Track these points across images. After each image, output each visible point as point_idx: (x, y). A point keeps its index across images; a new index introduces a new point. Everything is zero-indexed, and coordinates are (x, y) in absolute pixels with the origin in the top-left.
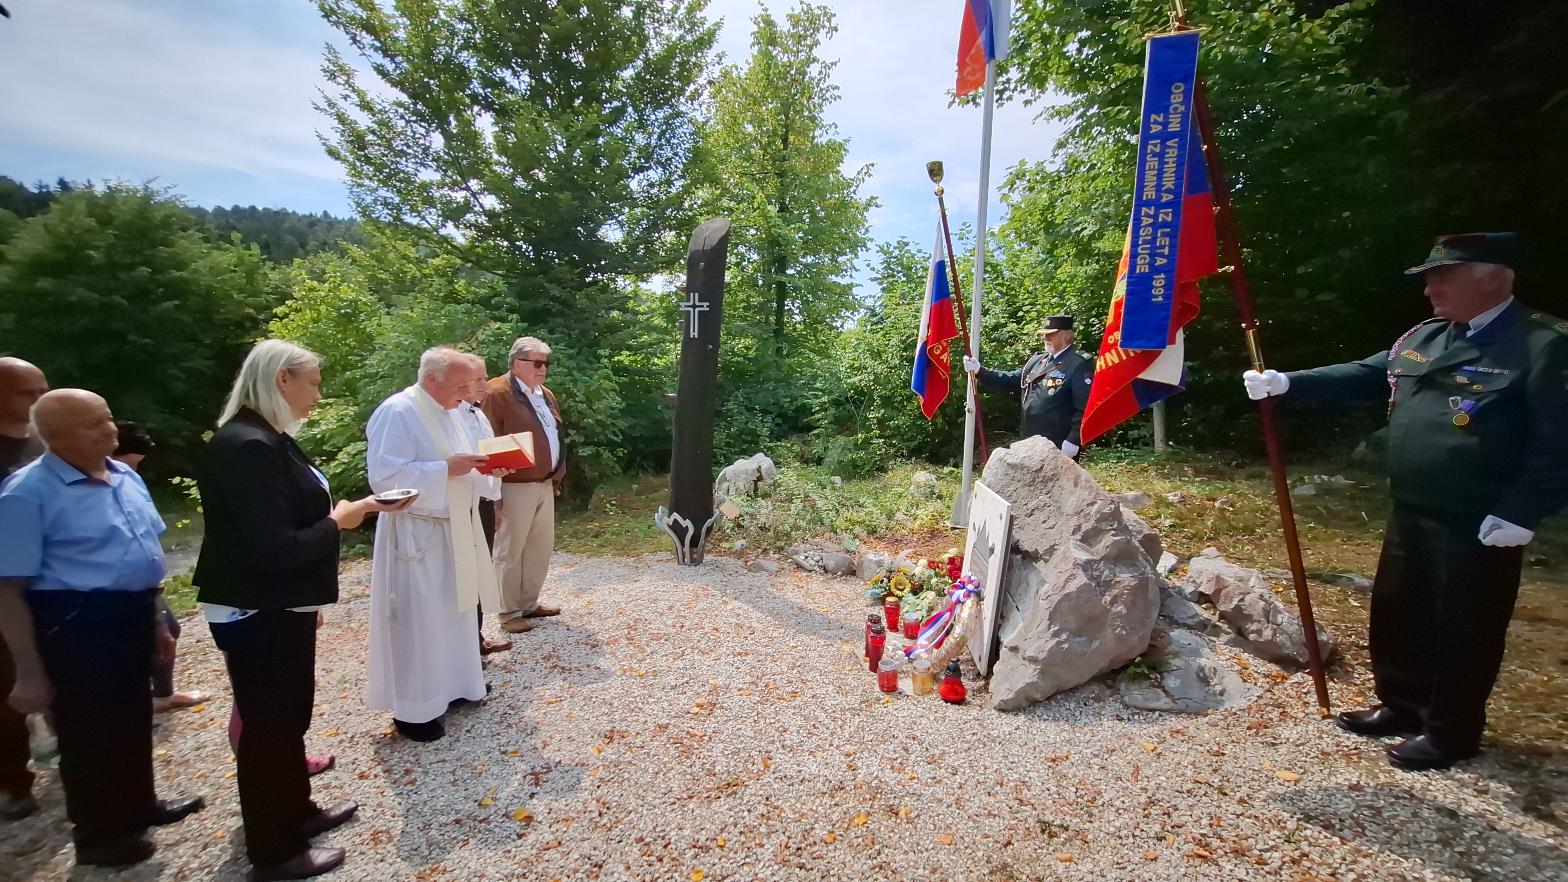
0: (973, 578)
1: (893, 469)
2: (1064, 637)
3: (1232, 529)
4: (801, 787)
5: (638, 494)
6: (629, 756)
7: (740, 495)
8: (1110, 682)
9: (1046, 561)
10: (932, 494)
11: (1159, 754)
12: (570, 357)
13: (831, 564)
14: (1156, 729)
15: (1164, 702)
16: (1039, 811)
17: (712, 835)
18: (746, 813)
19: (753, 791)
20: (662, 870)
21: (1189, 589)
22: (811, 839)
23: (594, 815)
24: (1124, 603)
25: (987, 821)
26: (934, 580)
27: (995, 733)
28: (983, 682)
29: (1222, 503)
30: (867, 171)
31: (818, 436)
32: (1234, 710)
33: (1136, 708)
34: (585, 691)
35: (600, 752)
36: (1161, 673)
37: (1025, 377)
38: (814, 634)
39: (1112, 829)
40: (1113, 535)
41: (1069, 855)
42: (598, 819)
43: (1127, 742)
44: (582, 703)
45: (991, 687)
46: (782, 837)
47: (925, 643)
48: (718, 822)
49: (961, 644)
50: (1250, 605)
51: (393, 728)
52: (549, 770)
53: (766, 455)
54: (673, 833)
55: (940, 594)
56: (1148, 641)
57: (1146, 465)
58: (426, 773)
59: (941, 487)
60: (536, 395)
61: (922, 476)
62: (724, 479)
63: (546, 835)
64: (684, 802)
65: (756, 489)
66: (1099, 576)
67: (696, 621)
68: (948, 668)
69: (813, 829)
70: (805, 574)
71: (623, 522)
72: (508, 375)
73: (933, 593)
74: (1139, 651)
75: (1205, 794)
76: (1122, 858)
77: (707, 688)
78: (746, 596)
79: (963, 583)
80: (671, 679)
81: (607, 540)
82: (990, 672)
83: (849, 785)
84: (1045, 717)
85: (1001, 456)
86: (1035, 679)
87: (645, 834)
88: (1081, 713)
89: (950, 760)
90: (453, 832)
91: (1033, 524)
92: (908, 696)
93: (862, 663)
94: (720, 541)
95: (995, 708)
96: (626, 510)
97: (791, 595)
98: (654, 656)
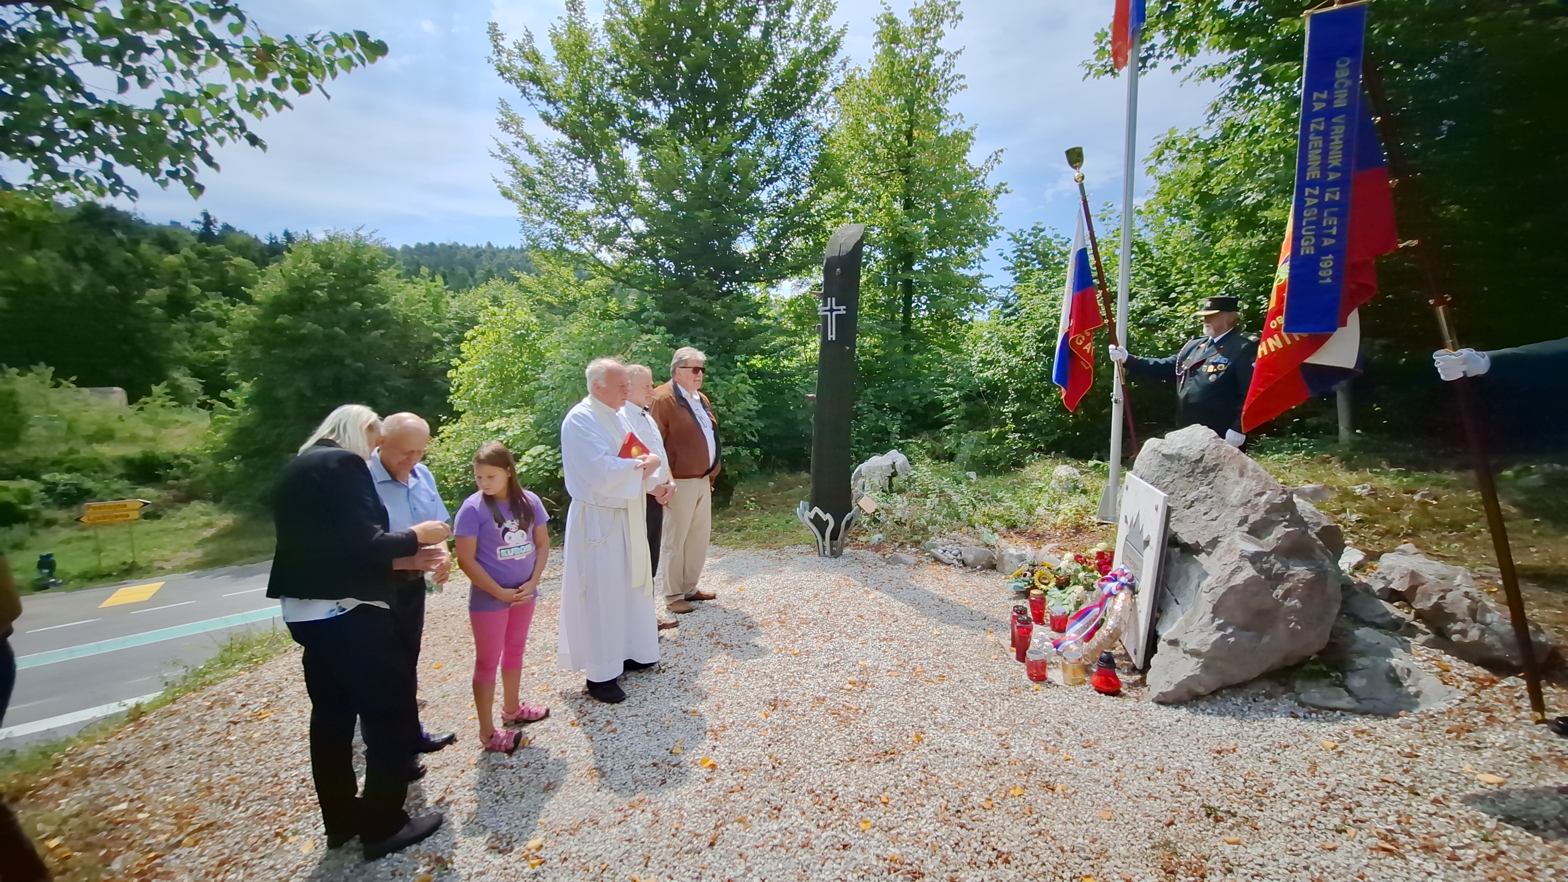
0: (1126, 571)
1: (1031, 463)
2: (1230, 630)
3: (1436, 525)
4: (956, 760)
5: (775, 491)
6: (793, 722)
7: (875, 491)
8: (1284, 680)
9: (1209, 554)
10: (1074, 488)
11: (1340, 753)
13: (970, 558)
14: (1338, 727)
15: (1346, 701)
16: (1204, 797)
17: (876, 793)
18: (905, 778)
19: (910, 760)
20: (833, 818)
21: (1378, 586)
22: (970, 805)
23: (768, 768)
24: (1298, 597)
25: (1147, 802)
26: (1081, 575)
27: (1154, 724)
28: (1138, 677)
29: (1424, 496)
30: (996, 157)
31: (949, 432)
32: (1431, 713)
33: (1314, 706)
34: (748, 664)
35: (767, 716)
36: (1344, 672)
37: (1180, 364)
38: (957, 624)
39: (1285, 819)
40: (1285, 527)
41: (1237, 839)
42: (773, 771)
43: (1303, 739)
44: (746, 675)
45: (1149, 680)
46: (941, 800)
47: (1073, 635)
48: (879, 782)
49: (1115, 636)
50: (1453, 603)
52: (725, 728)
53: (899, 452)
54: (839, 789)
55: (1089, 588)
56: (1326, 639)
57: (1328, 455)
58: (623, 724)
59: (1086, 481)
60: (694, 398)
61: (1064, 470)
62: (860, 475)
63: (730, 781)
64: (846, 764)
65: (891, 485)
66: (1271, 569)
67: (841, 608)
68: (1100, 659)
69: (970, 795)
70: (943, 567)
71: (763, 517)
72: (670, 383)
73: (1081, 587)
74: (1316, 648)
75: (1394, 793)
76: (1296, 845)
77: (857, 668)
78: (887, 586)
79: (1115, 576)
80: (823, 659)
81: (749, 534)
82: (1147, 666)
83: (1003, 761)
84: (1209, 711)
85: (1156, 446)
86: (1197, 672)
87: (814, 787)
88: (1250, 708)
89: (1105, 745)
90: (651, 772)
91: (1194, 516)
92: (1058, 686)
93: (1009, 652)
94: (858, 535)
95: (1153, 701)
96: (764, 506)
97: (931, 587)
98: (806, 638)
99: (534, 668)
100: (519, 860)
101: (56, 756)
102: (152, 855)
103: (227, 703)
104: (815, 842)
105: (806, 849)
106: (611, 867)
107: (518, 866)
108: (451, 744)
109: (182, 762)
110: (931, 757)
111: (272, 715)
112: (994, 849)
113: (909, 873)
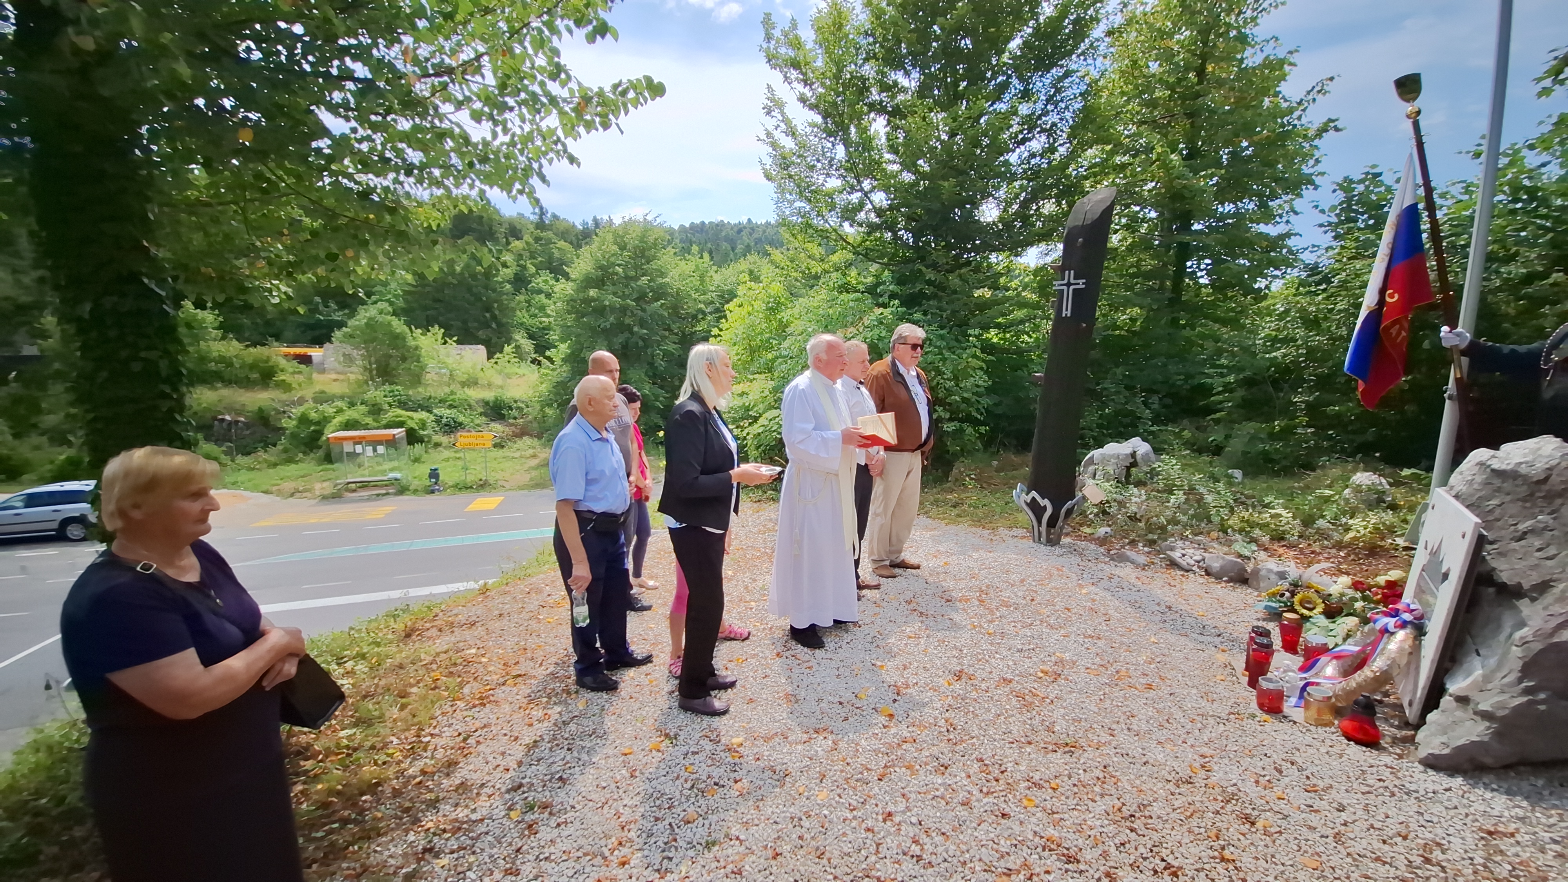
0: (1412, 607)
1: (1323, 467)
2: (1544, 696)
4: (1144, 768)
5: (998, 470)
6: (974, 694)
7: (1108, 481)
9: (1533, 600)
10: (1377, 501)
12: (941, 337)
13: (1215, 566)
17: (1046, 778)
18: (1081, 771)
19: (1091, 756)
20: (997, 788)
22: (1147, 813)
23: (943, 729)
26: (1359, 605)
27: (1413, 787)
31: (1217, 421)
34: (940, 634)
35: (949, 684)
38: (1182, 635)
42: (946, 734)
44: (937, 644)
45: (1419, 738)
46: (1116, 801)
48: (1052, 769)
49: (1382, 680)
52: (908, 686)
53: (1144, 440)
54: (1009, 765)
55: (1364, 620)
59: (1399, 495)
60: (911, 375)
61: (1363, 478)
62: (1091, 461)
63: (905, 732)
64: (1022, 745)
65: (1128, 475)
67: (1047, 597)
68: (1356, 702)
69: (1150, 805)
70: (1182, 573)
71: (981, 496)
72: (888, 358)
73: (1355, 619)
77: (1053, 659)
78: (1105, 583)
79: (1398, 611)
80: (1018, 643)
81: (965, 511)
82: (1421, 724)
83: (1199, 782)
84: (1494, 786)
85: (1484, 459)
86: (1486, 739)
87: (985, 757)
88: (1552, 792)
89: (1338, 796)
90: (838, 709)
91: (1523, 550)
92: (1295, 723)
93: (1239, 675)
94: (1081, 525)
95: (1420, 762)
96: (984, 485)
97: (1159, 592)
98: (1004, 620)
100: (724, 751)
101: (435, 611)
102: (488, 687)
104: (976, 804)
105: (965, 807)
107: (723, 754)
109: (509, 628)
112: (1163, 860)
113: (1064, 855)
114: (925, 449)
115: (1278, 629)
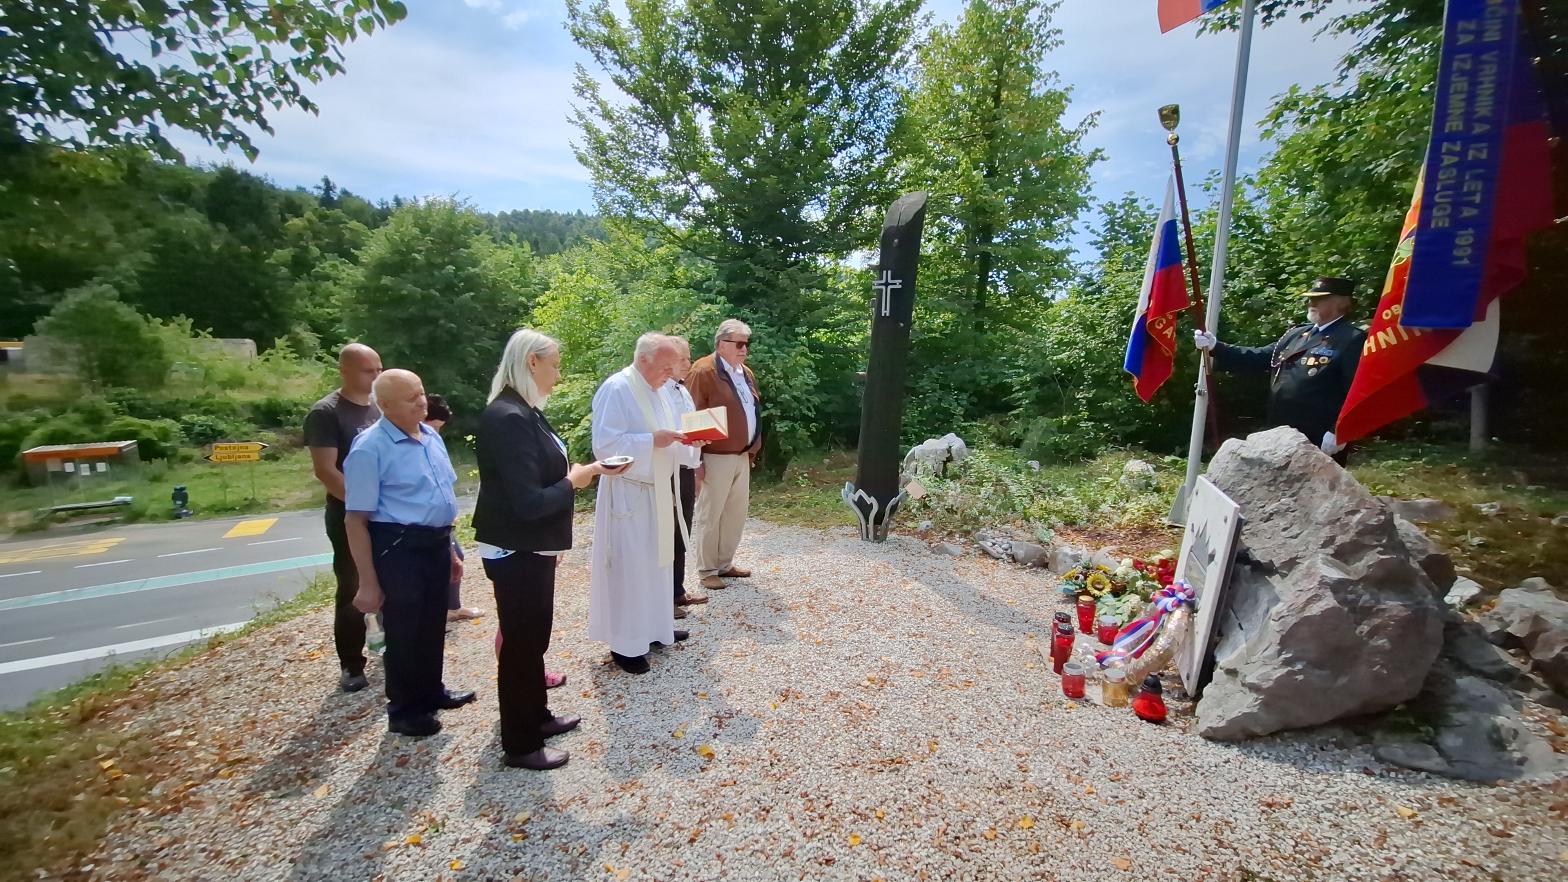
0: (1185, 586)
1: (1102, 455)
2: (1299, 666)
4: (966, 778)
5: (829, 468)
6: (800, 717)
7: (928, 475)
8: (1361, 729)
9: (1284, 576)
10: (1146, 486)
11: (1418, 824)
12: (770, 335)
13: (1020, 553)
14: (1420, 792)
15: (1435, 762)
16: (1242, 857)
17: (872, 806)
18: (907, 792)
19: (916, 772)
20: (822, 827)
21: (1493, 628)
22: (971, 832)
23: (766, 764)
24: (1387, 636)
25: (1174, 855)
26: (1139, 583)
27: (1198, 762)
28: (1190, 704)
29: (1563, 521)
30: (1092, 121)
31: (1017, 417)
32: (1534, 784)
33: (1394, 763)
34: (768, 649)
35: (775, 707)
36: (1436, 728)
38: (995, 625)
40: (1380, 553)
42: (769, 768)
43: (1375, 801)
44: (764, 661)
45: (1199, 710)
46: (941, 823)
47: (1121, 650)
48: (878, 794)
49: (1165, 658)
51: (611, 658)
52: (731, 716)
53: (958, 435)
54: (835, 795)
55: (1146, 599)
56: (1419, 687)
57: (1454, 465)
58: (633, 700)
59: (1160, 479)
61: (1136, 466)
62: (913, 458)
63: (724, 773)
64: (848, 769)
65: (945, 469)
66: (1356, 601)
67: (874, 597)
68: (1146, 682)
69: (974, 821)
70: (991, 561)
71: (814, 494)
73: (1138, 597)
74: (1406, 696)
77: (880, 664)
78: (927, 577)
79: (1173, 591)
80: (846, 651)
81: (797, 511)
82: (1198, 696)
83: (1018, 786)
84: (1265, 754)
85: (1234, 448)
86: (1255, 710)
87: (809, 790)
88: (1314, 758)
89: (1137, 781)
90: (650, 755)
91: (1270, 531)
92: (1096, 705)
93: (1046, 662)
94: (905, 520)
95: (1201, 735)
96: (817, 483)
97: (974, 581)
98: (832, 626)
99: (563, 633)
100: (505, 832)
101: (137, 678)
102: (190, 783)
103: (287, 640)
104: (798, 852)
105: (788, 858)
106: (589, 851)
107: (502, 838)
108: (470, 702)
109: (238, 694)
110: (939, 771)
111: (323, 657)
114: (751, 451)
115: (1075, 611)
